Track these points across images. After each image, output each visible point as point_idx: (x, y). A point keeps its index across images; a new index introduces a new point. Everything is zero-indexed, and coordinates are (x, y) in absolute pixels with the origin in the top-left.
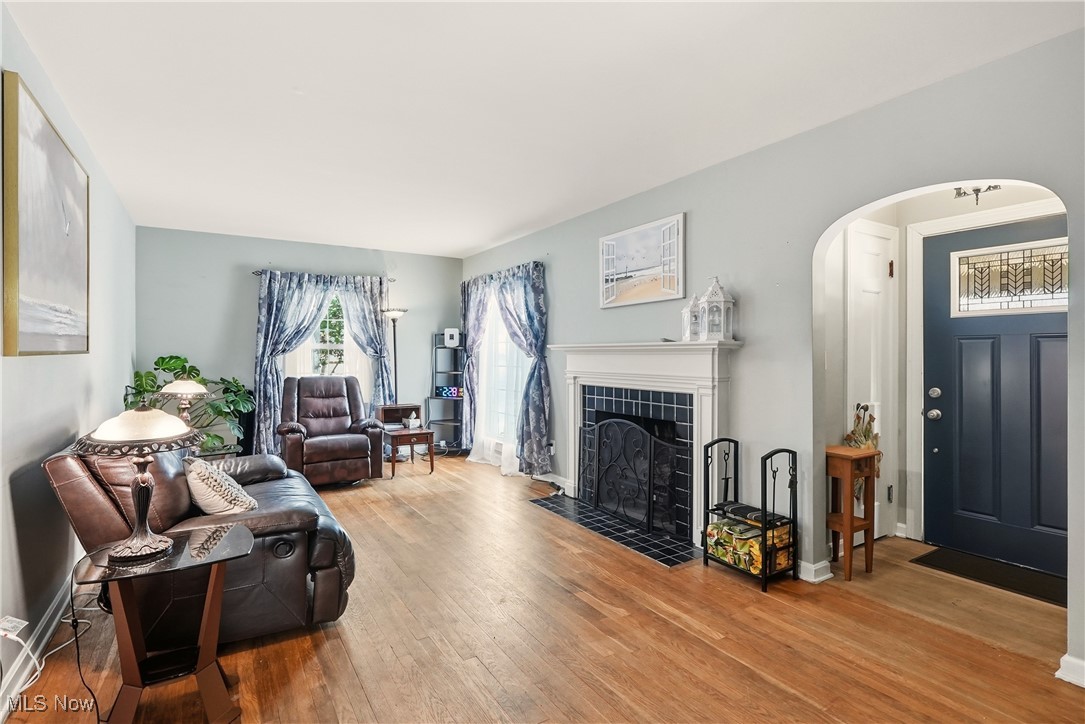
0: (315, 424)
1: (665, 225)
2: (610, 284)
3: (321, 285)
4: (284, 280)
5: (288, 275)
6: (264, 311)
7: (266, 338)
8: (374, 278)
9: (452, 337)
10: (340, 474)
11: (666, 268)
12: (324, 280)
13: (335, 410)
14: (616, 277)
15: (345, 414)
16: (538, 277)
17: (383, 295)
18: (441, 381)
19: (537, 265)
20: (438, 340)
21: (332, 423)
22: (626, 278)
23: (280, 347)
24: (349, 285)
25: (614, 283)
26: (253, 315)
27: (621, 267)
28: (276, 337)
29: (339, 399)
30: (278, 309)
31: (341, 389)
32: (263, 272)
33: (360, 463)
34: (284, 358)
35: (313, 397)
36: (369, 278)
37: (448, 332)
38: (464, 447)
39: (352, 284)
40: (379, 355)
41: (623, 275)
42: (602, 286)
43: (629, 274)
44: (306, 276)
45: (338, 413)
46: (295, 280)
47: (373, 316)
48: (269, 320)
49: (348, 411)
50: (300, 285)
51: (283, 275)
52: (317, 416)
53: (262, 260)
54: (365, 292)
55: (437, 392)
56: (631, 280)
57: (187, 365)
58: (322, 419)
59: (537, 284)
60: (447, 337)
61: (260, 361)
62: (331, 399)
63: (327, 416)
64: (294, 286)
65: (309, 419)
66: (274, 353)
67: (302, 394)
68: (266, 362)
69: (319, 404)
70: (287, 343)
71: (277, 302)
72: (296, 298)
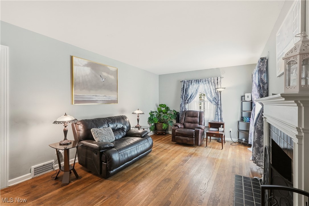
0: (187, 125)
2: (279, 61)
3: (197, 83)
4: (187, 83)
5: (188, 81)
6: (182, 92)
7: (182, 99)
8: (214, 78)
9: (248, 97)
10: (185, 142)
12: (198, 81)
15: (197, 123)
17: (218, 83)
18: (244, 114)
20: (242, 98)
21: (192, 125)
23: (186, 102)
24: (206, 81)
26: (180, 93)
28: (186, 98)
29: (196, 118)
30: (186, 90)
31: (198, 115)
32: (182, 81)
33: (191, 139)
34: (188, 105)
35: (189, 116)
36: (213, 78)
37: (246, 95)
39: (207, 80)
40: (217, 104)
43: (283, 52)
44: (193, 81)
45: (195, 122)
46: (190, 82)
47: (215, 91)
48: (183, 94)
49: (198, 121)
50: (191, 83)
51: (187, 81)
52: (189, 122)
53: (183, 79)
54: (211, 83)
55: (242, 119)
57: (166, 106)
58: (190, 124)
59: (262, 69)
60: (246, 97)
61: (181, 106)
62: (194, 118)
63: (191, 123)
64: (190, 84)
65: (186, 123)
66: (185, 103)
67: (186, 116)
68: (183, 106)
69: (190, 119)
70: (188, 100)
71: (186, 89)
72: (190, 88)
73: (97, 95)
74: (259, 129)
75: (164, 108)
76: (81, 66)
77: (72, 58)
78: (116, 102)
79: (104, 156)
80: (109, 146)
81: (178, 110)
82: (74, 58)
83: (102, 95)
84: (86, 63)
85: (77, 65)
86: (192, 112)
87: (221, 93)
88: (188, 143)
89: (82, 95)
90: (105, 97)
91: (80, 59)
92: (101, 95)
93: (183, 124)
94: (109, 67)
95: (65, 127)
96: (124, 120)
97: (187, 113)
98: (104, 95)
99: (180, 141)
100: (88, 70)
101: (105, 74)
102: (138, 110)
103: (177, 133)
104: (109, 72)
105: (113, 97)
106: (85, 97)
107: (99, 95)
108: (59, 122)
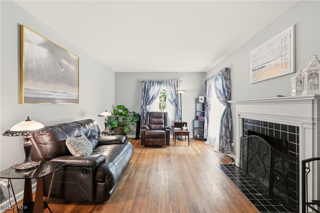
0: (153, 126)
1: (282, 36)
2: (255, 72)
3: (159, 84)
4: (149, 83)
5: (150, 82)
6: (143, 92)
7: (144, 100)
8: (175, 81)
9: (202, 99)
10: (156, 143)
11: (283, 58)
12: (160, 83)
13: (159, 122)
14: (257, 68)
15: (162, 124)
16: (227, 74)
17: (178, 86)
18: (198, 114)
19: (227, 69)
20: (197, 101)
21: (158, 126)
22: (262, 67)
23: (148, 103)
24: (167, 84)
25: (257, 71)
26: (141, 94)
27: (259, 63)
28: (147, 100)
29: (161, 119)
30: (147, 92)
31: (162, 116)
32: (144, 81)
33: (162, 140)
34: (149, 106)
35: (153, 118)
36: (173, 81)
37: (200, 97)
38: (204, 138)
39: (168, 83)
40: (177, 105)
41: (261, 67)
42: (252, 73)
43: (263, 66)
44: (155, 82)
45: (161, 123)
46: (152, 83)
47: (175, 93)
48: (144, 95)
49: (164, 122)
51: (148, 82)
52: (154, 124)
53: (143, 78)
54: (172, 85)
55: (197, 118)
56: (264, 68)
57: (125, 108)
58: (155, 125)
59: (226, 77)
60: (200, 99)
61: (142, 107)
62: (159, 119)
63: (157, 124)
64: (151, 85)
65: (152, 125)
66: (146, 105)
67: (151, 117)
68: (144, 107)
69: (155, 120)
70: (150, 102)
71: (147, 90)
72: (152, 88)
73: (55, 91)
74: (226, 124)
75: (121, 109)
76: (34, 44)
78: (77, 101)
79: (100, 173)
81: (138, 111)
82: (26, 31)
83: (62, 91)
84: (42, 41)
85: (29, 41)
86: (156, 114)
87: (182, 95)
88: (159, 144)
89: (36, 89)
90: (64, 95)
92: (60, 91)
93: (149, 126)
94: (69, 53)
96: (94, 124)
97: (151, 115)
98: (64, 92)
99: (151, 144)
100: (44, 53)
101: (65, 62)
102: (106, 111)
103: (147, 136)
104: (69, 60)
105: (73, 94)
107: (59, 91)
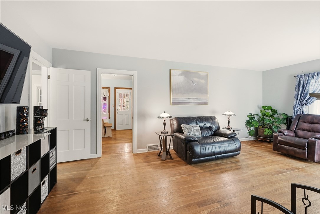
0: (301, 133)
4: (305, 77)
5: (308, 75)
6: (297, 90)
13: (313, 129)
23: (304, 102)
26: (294, 91)
28: (303, 99)
29: (316, 125)
32: (297, 76)
35: (304, 122)
44: (316, 74)
45: (315, 131)
46: (311, 75)
48: (298, 93)
50: (313, 76)
51: (306, 75)
52: (303, 130)
57: (273, 108)
58: (306, 132)
61: (294, 108)
62: (313, 125)
63: (309, 131)
64: (310, 78)
65: (299, 131)
66: (302, 105)
67: (300, 121)
68: (298, 108)
69: (306, 126)
70: (307, 101)
71: (303, 86)
72: (311, 83)
75: (269, 110)
76: (176, 76)
77: (170, 70)
79: (188, 146)
80: (193, 139)
81: (290, 113)
82: (172, 71)
83: (193, 98)
84: (181, 73)
85: (173, 76)
86: (310, 117)
88: (297, 156)
89: (177, 98)
90: (196, 99)
91: (176, 71)
92: (192, 98)
93: (295, 132)
94: (199, 73)
95: (165, 121)
96: (212, 120)
97: (303, 118)
100: (182, 78)
101: (196, 79)
102: (229, 111)
103: (280, 141)
104: (200, 77)
105: (203, 99)
106: (180, 100)
108: (160, 117)
